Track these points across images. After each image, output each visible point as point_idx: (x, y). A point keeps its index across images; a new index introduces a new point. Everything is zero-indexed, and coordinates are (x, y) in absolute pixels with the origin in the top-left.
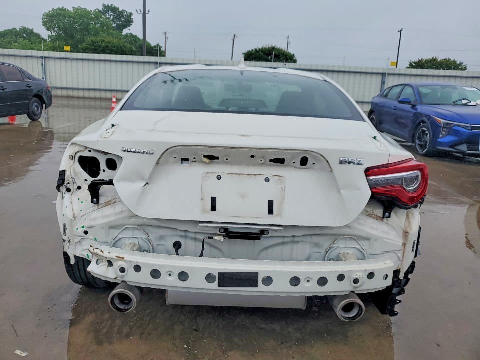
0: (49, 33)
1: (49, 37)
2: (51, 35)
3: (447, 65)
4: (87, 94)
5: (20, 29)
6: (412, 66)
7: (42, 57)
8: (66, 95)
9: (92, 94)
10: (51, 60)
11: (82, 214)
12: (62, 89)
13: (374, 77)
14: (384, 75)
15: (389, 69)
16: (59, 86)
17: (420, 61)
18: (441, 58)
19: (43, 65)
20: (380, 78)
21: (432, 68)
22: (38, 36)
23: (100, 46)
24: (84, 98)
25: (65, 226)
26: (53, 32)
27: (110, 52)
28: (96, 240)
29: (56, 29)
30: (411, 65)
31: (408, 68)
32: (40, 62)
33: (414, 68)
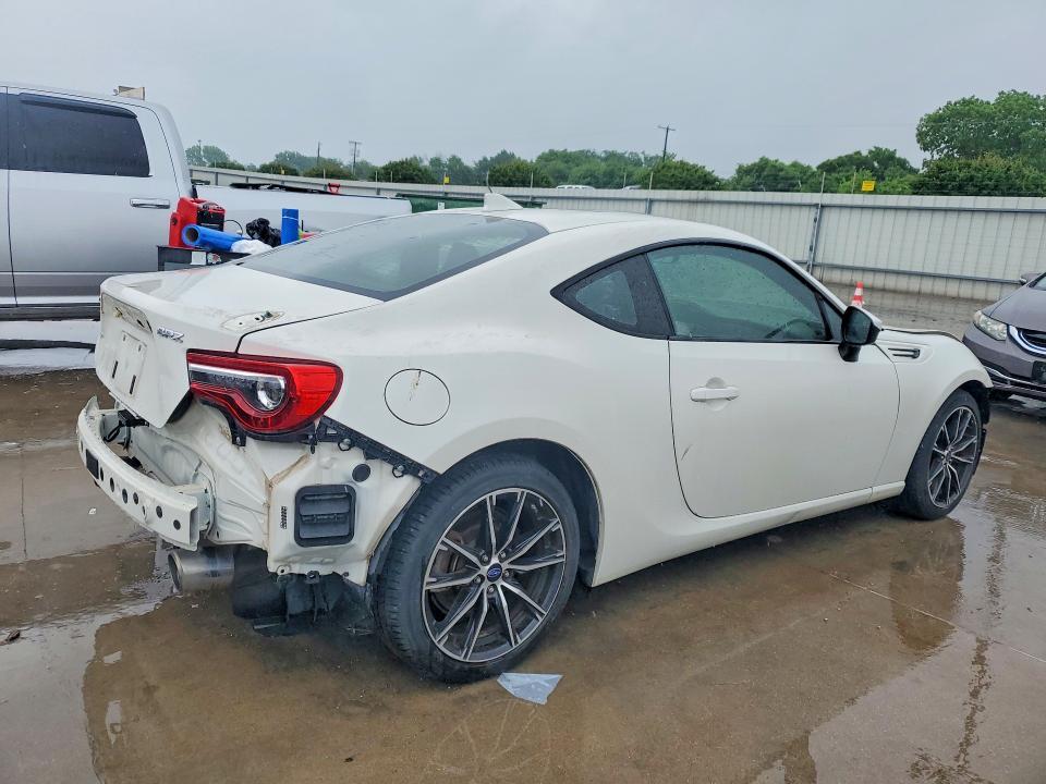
0: (927, 155)
1: (925, 163)
2: (929, 158)
4: (891, 282)
5: (870, 152)
7: (816, 205)
8: (848, 282)
9: (902, 283)
10: (833, 210)
12: (843, 268)
16: (838, 262)
19: (815, 220)
22: (902, 164)
23: (954, 178)
24: (884, 290)
26: (935, 152)
27: (976, 189)
29: (943, 145)
32: (813, 213)
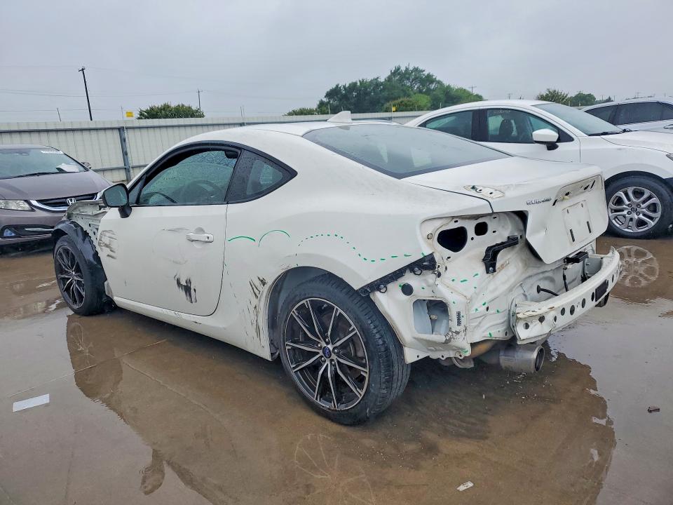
3: (184, 111)
6: (142, 116)
11: (477, 291)
13: (109, 133)
14: (120, 129)
15: (125, 122)
17: (152, 109)
18: (173, 104)
20: (116, 133)
21: (166, 117)
25: (459, 314)
28: (498, 311)
30: (141, 114)
31: (139, 118)
33: (146, 118)
